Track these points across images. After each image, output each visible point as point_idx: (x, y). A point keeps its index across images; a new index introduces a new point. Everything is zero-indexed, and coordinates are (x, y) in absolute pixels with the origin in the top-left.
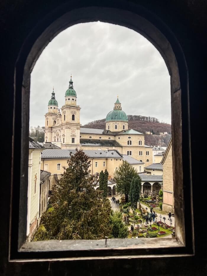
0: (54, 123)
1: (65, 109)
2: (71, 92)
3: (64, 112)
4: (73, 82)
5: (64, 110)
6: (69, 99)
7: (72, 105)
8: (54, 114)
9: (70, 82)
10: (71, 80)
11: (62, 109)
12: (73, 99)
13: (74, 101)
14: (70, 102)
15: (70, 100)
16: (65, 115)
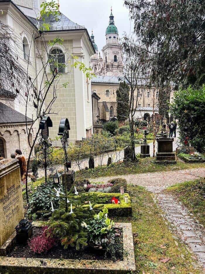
0: (95, 70)
1: (107, 50)
2: (112, 28)
3: (105, 54)
4: (113, 17)
5: (105, 51)
6: (110, 37)
7: (113, 44)
8: (94, 60)
9: (110, 17)
10: (111, 14)
11: (103, 51)
12: (114, 37)
13: (115, 39)
14: (111, 41)
15: (112, 38)
16: (106, 57)
